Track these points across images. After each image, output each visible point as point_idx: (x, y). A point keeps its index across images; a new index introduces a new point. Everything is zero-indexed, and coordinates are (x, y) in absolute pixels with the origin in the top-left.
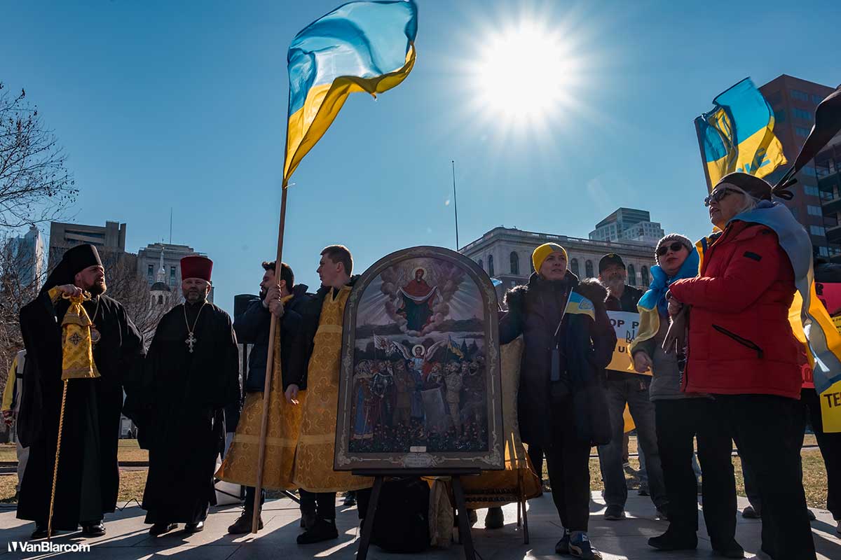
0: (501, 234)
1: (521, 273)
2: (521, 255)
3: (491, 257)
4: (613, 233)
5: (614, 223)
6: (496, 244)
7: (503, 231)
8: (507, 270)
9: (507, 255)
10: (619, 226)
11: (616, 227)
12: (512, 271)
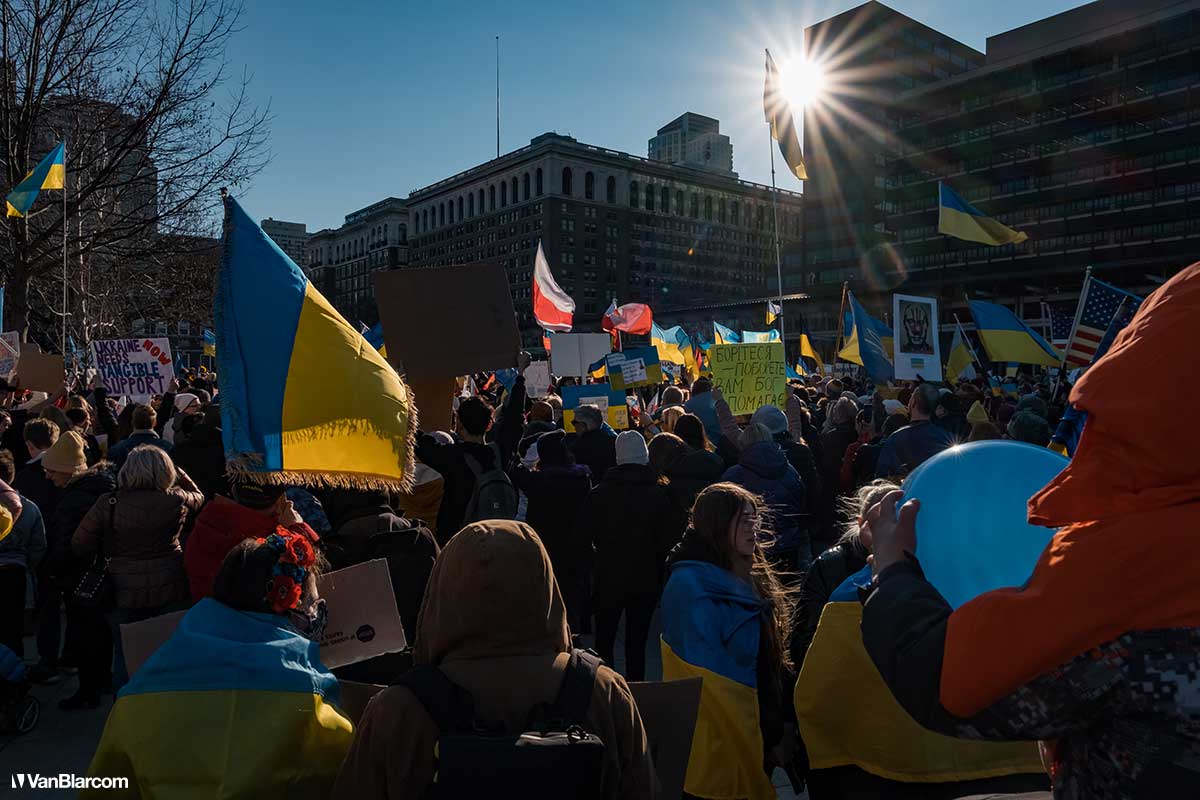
0: (553, 144)
1: (574, 195)
2: (575, 171)
3: (540, 172)
4: (676, 142)
5: (679, 131)
6: (548, 156)
7: (556, 141)
8: (558, 190)
9: (559, 171)
10: (684, 135)
11: (680, 135)
12: (564, 190)
